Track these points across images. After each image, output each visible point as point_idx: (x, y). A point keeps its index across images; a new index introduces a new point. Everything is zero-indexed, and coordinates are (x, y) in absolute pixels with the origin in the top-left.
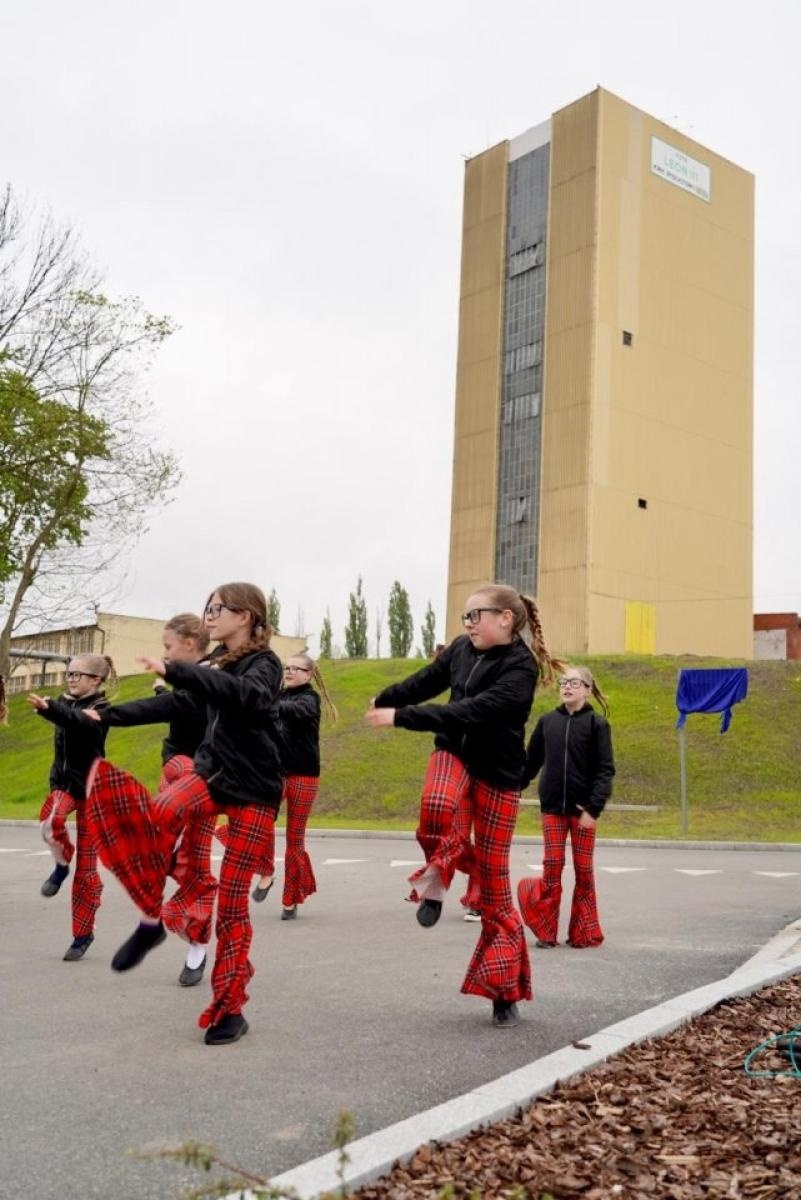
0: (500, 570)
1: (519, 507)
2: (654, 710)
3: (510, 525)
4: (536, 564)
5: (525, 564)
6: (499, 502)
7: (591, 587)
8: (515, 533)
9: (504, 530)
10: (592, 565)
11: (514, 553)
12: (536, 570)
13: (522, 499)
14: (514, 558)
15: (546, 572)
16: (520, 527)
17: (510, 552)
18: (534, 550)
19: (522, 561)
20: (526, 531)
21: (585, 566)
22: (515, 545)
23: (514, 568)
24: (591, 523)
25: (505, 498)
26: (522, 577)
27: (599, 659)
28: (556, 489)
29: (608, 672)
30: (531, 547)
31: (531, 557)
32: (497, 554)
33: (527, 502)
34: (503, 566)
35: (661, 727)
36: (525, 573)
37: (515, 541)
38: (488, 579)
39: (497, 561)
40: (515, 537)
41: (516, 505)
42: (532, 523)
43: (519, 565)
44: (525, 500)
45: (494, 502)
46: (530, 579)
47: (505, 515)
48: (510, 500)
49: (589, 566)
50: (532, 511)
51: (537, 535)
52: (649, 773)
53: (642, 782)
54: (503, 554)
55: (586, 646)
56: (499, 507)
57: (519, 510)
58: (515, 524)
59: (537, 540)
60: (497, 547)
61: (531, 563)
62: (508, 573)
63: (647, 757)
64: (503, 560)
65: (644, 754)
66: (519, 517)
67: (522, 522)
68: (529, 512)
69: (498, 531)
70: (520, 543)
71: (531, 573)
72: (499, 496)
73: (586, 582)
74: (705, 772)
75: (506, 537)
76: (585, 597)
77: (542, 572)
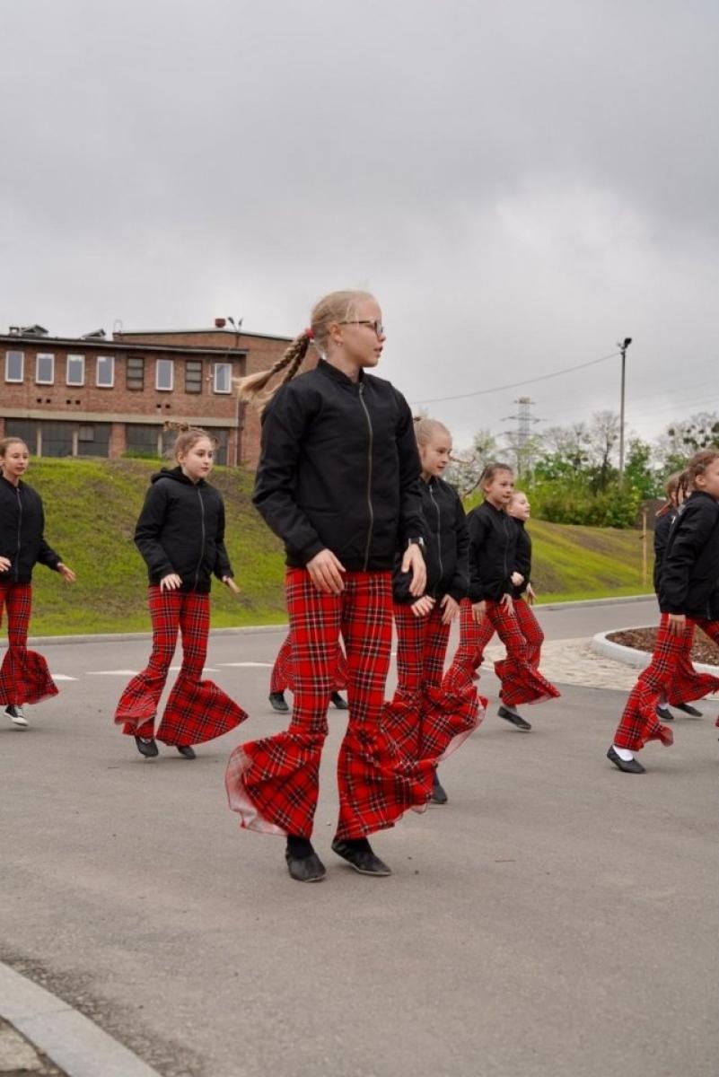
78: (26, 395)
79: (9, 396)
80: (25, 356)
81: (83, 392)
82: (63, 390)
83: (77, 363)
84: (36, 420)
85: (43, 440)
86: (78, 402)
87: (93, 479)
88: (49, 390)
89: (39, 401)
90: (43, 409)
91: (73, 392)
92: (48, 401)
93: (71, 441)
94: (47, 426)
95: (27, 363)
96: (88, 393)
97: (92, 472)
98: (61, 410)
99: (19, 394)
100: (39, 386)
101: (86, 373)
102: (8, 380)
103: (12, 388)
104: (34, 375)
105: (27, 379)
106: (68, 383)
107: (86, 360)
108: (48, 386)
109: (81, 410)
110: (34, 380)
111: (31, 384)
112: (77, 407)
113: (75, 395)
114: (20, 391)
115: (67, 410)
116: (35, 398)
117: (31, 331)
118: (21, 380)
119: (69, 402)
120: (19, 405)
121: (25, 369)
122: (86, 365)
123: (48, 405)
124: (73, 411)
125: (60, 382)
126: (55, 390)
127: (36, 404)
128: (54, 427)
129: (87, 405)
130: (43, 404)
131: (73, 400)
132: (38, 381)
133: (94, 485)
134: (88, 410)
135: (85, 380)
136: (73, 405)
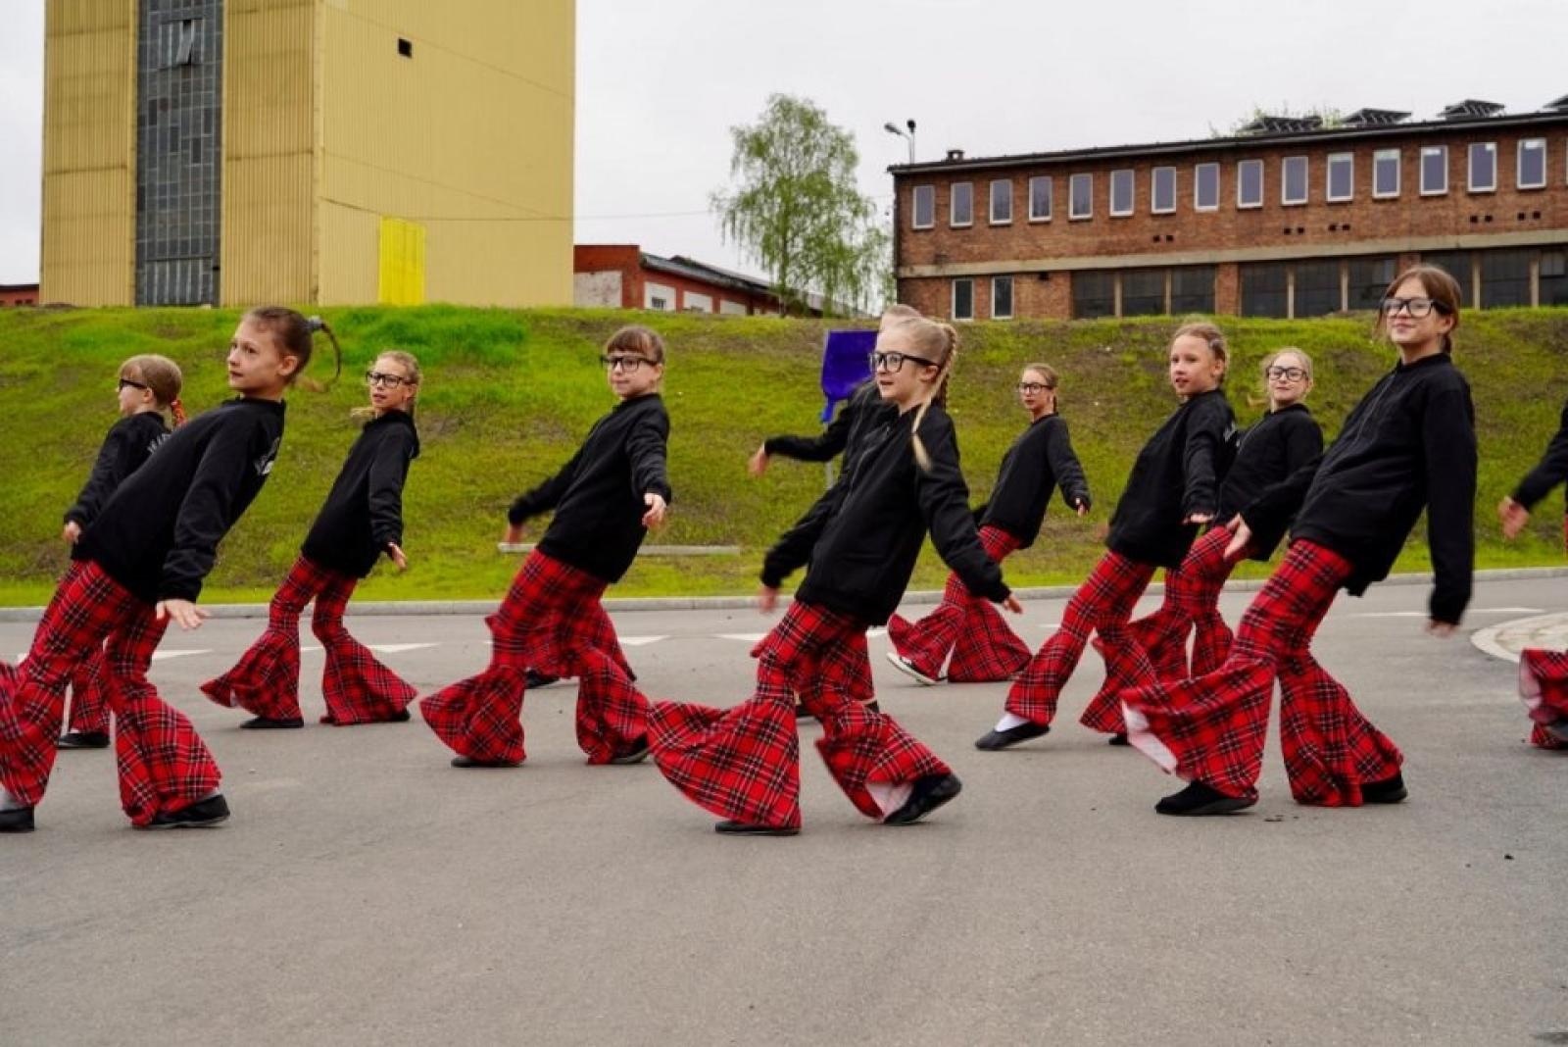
0: (147, 150)
1: (182, 37)
2: (678, 396)
3: (164, 70)
4: (218, 142)
5: (197, 142)
6: (141, 26)
7: (320, 191)
8: (175, 86)
9: (153, 76)
10: (324, 150)
11: (174, 121)
12: (218, 155)
13: (187, 23)
14: (174, 130)
15: (238, 159)
16: (186, 75)
17: (167, 120)
18: (213, 118)
19: (191, 136)
20: (198, 83)
21: (311, 152)
22: (175, 106)
23: (174, 148)
24: (320, 74)
25: (154, 18)
26: (191, 165)
27: (554, 314)
28: (254, 11)
29: (579, 336)
30: (208, 112)
31: (207, 130)
32: (140, 121)
33: (198, 29)
34: (152, 143)
35: (698, 424)
36: (196, 159)
37: (175, 101)
38: (124, 167)
39: (140, 135)
40: (175, 92)
41: (176, 35)
42: (209, 68)
43: (185, 146)
44: (193, 24)
45: (133, 21)
46: (207, 170)
47: (153, 51)
48: (165, 23)
49: (318, 152)
50: (208, 45)
51: (219, 90)
52: (701, 496)
53: (693, 510)
54: (153, 122)
55: (316, 292)
56: (141, 36)
57: (184, 43)
58: (175, 68)
59: (219, 100)
60: (139, 109)
61: (208, 140)
62: (163, 158)
63: (689, 471)
64: (153, 132)
65: (686, 467)
66: (182, 56)
67: (188, 65)
68: (203, 49)
69: (140, 79)
70: (186, 103)
71: (208, 159)
72: (142, 14)
73: (313, 181)
74: (787, 492)
75: (158, 91)
76: (313, 206)
77: (229, 159)
78: (1452, 214)
79: (1426, 216)
80: (1450, 152)
81: (1546, 197)
82: (1511, 198)
83: (1537, 152)
84: (1470, 251)
85: (1482, 282)
86: (1537, 215)
87: (1339, 346)
88: (1488, 200)
89: (1474, 219)
90: (1480, 231)
91: (1526, 200)
92: (1489, 219)
93: (1528, 279)
94: (1489, 259)
95: (1452, 163)
96: (1553, 198)
97: (1339, 337)
98: (1509, 230)
99: (1442, 213)
100: (1473, 196)
101: (1548, 166)
102: (1424, 192)
103: (1431, 204)
104: (1466, 180)
105: (1453, 188)
106: (1521, 186)
107: (1549, 144)
108: (1487, 194)
109: (1541, 228)
110: (1465, 187)
111: (1460, 195)
112: (1536, 222)
113: (1531, 203)
114: (1443, 207)
115: (1519, 229)
116: (1468, 217)
117: (1460, 109)
118: (1444, 191)
119: (1521, 217)
120: (1441, 230)
121: (1451, 171)
122: (1549, 152)
123: (1488, 224)
124: (1529, 230)
125: (1506, 186)
126: (1498, 200)
127: (1469, 225)
128: (1500, 258)
129: (1554, 219)
130: (1481, 224)
131: (1529, 212)
132: (1471, 189)
133: (1336, 357)
134: (1553, 227)
135: (1548, 178)
136: (1529, 220)
